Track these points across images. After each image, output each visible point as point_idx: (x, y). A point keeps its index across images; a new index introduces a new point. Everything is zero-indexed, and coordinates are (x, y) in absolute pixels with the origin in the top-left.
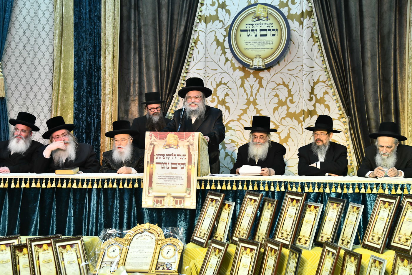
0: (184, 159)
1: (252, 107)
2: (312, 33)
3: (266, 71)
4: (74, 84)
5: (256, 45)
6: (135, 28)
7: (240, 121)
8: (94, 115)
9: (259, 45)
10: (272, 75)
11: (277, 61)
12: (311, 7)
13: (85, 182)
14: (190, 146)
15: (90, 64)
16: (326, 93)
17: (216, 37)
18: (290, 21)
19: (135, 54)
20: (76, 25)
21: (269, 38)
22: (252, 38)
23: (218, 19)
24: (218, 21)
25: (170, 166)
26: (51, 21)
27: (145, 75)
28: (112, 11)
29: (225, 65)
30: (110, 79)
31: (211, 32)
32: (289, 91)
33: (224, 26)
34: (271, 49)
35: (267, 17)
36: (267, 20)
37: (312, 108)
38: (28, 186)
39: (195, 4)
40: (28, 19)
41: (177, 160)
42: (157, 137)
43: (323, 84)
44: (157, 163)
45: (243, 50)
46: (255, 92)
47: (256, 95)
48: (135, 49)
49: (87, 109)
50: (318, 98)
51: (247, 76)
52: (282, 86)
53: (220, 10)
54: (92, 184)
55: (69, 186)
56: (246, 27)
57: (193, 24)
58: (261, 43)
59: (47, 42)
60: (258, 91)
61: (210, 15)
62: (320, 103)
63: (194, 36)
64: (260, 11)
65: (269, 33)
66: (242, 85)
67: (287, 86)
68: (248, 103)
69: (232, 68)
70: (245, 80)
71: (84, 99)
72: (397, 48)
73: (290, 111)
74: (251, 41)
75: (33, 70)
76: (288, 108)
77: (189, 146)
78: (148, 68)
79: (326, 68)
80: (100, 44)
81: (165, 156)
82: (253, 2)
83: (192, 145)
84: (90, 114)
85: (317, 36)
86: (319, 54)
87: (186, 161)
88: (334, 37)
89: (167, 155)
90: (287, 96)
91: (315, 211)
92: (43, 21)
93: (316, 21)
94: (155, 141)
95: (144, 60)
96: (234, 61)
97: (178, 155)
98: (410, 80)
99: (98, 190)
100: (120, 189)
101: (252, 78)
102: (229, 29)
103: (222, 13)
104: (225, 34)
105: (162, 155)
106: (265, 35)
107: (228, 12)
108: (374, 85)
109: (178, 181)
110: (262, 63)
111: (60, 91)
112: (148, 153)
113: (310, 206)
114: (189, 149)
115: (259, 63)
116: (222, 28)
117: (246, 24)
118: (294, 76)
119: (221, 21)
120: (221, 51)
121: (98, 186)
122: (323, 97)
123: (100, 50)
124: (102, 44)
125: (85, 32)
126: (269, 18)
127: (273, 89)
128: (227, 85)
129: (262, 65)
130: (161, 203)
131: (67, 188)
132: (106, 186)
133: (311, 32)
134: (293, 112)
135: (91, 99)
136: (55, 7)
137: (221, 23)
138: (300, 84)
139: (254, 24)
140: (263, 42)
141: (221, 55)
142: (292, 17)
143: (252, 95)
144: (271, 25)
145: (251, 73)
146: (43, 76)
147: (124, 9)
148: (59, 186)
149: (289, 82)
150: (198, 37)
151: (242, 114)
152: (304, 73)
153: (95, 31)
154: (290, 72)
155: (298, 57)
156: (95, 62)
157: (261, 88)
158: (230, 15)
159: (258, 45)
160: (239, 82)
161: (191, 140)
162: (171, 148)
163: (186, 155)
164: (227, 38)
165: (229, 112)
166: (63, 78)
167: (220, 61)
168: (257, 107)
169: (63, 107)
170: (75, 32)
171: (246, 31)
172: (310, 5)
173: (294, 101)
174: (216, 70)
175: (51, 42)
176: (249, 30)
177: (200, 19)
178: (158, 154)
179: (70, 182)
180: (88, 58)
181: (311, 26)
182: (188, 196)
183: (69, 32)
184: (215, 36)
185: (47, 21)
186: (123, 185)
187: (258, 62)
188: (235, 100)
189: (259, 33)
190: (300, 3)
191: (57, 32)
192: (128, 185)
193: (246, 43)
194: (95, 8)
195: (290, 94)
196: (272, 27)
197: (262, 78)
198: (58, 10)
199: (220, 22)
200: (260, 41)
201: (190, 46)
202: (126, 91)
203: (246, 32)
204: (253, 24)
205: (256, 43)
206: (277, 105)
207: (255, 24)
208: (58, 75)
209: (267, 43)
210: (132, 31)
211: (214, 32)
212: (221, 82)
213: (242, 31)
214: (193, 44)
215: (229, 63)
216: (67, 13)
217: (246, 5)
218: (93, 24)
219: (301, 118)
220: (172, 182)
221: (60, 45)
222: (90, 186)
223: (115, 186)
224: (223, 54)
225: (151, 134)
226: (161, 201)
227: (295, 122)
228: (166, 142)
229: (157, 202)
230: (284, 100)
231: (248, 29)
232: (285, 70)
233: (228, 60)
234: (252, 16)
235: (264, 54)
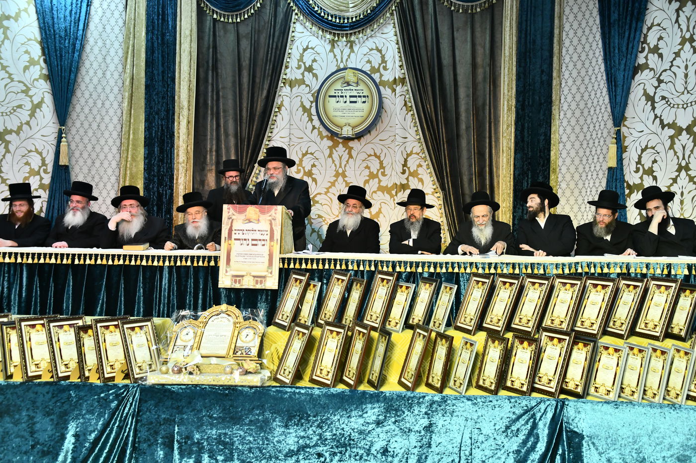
0: (265, 234)
1: (340, 179)
2: (405, 102)
3: (356, 141)
4: (145, 152)
6: (213, 91)
7: (328, 194)
8: (166, 186)
9: (349, 112)
10: (363, 145)
11: (368, 130)
12: (404, 74)
13: (156, 259)
15: (162, 130)
16: (420, 166)
17: (302, 103)
18: (381, 88)
19: (212, 119)
20: (147, 87)
21: (359, 105)
22: (341, 104)
23: (305, 84)
24: (305, 86)
25: (250, 242)
26: (120, 83)
27: (223, 142)
28: (188, 72)
29: (312, 133)
30: (185, 146)
31: (297, 97)
32: (381, 163)
33: (311, 91)
34: (361, 117)
35: (357, 83)
36: (358, 86)
37: (405, 182)
38: (93, 262)
39: (279, 67)
40: (95, 81)
41: (257, 236)
42: (236, 211)
43: (416, 156)
44: (235, 239)
45: (331, 117)
46: (343, 163)
47: (345, 166)
48: (212, 114)
49: (158, 178)
50: (412, 171)
51: (335, 145)
52: (373, 158)
53: (306, 73)
54: (164, 262)
55: (138, 263)
56: (335, 93)
57: (277, 88)
58: (351, 110)
59: (116, 105)
60: (347, 162)
61: (296, 78)
62: (414, 177)
63: (278, 101)
64: (350, 76)
65: (359, 99)
66: (330, 156)
67: (378, 157)
68: (337, 175)
69: (319, 136)
70: (334, 150)
71: (155, 168)
72: (492, 120)
73: (382, 184)
74: (340, 108)
75: (99, 135)
76: (380, 181)
77: (271, 221)
78: (227, 135)
79: (420, 139)
80: (174, 108)
81: (245, 232)
82: (342, 66)
83: (274, 220)
84: (162, 185)
85: (410, 105)
86: (412, 124)
87: (268, 238)
88: (428, 106)
89: (247, 230)
90: (379, 168)
91: (407, 292)
92: (112, 82)
93: (410, 89)
94: (234, 215)
95: (222, 126)
96: (322, 129)
97: (259, 231)
98: (505, 155)
99: (170, 267)
100: (194, 267)
101: (341, 148)
102: (316, 95)
103: (308, 77)
104: (312, 99)
105: (241, 230)
106: (355, 102)
107: (315, 75)
108: (469, 158)
109: (259, 259)
110: (351, 132)
111: (129, 159)
112: (225, 227)
113: (401, 287)
114: (271, 224)
116: (309, 93)
117: (335, 90)
118: (387, 146)
119: (307, 86)
120: (308, 118)
121: (170, 263)
122: (417, 170)
123: (174, 114)
124: (176, 107)
125: (157, 94)
126: (359, 83)
127: (363, 161)
128: (314, 155)
129: (351, 134)
130: (239, 283)
131: (136, 266)
132: (178, 264)
133: (404, 100)
134: (385, 185)
135: (163, 168)
136: (124, 68)
137: (308, 88)
138: (393, 155)
139: (343, 90)
140: (353, 109)
141: (307, 122)
142: (384, 83)
143: (340, 166)
144: (362, 92)
145: (340, 143)
146: (110, 142)
147: (201, 70)
148: (127, 262)
149: (380, 154)
150: (282, 102)
151: (330, 187)
152: (397, 144)
153: (169, 93)
154: (381, 143)
155: (390, 127)
156: (167, 128)
157: (350, 159)
158: (317, 79)
159: (347, 112)
160: (327, 152)
161: (274, 215)
162: (251, 223)
163: (267, 231)
164: (314, 104)
165: (316, 184)
166: (133, 145)
167: (306, 129)
168: (346, 179)
169: (132, 177)
170: (146, 94)
171: (335, 96)
172: (403, 71)
173: (386, 173)
174: (302, 138)
175: (120, 105)
176: (338, 96)
177: (284, 83)
178: (236, 229)
179: (139, 258)
180: (160, 123)
181: (403, 93)
182: (270, 275)
183: (140, 94)
184: (301, 101)
185: (116, 82)
186: (198, 263)
187: (348, 130)
188: (323, 172)
189: (348, 100)
190: (393, 69)
191: (127, 94)
192: (203, 263)
193: (335, 110)
194: (169, 68)
195: (382, 167)
197: (352, 148)
198: (128, 71)
200: (351, 108)
201: (273, 112)
202: (202, 160)
203: (334, 98)
205: (346, 110)
206: (368, 178)
207: (345, 90)
208: (126, 141)
209: (357, 110)
210: (210, 94)
211: (300, 98)
212: (307, 151)
213: (330, 96)
214: (277, 110)
215: (316, 131)
216: (138, 74)
217: (335, 69)
218: (166, 86)
219: (394, 192)
220: (252, 260)
221: (129, 108)
222: (161, 264)
223: (189, 263)
224: (309, 122)
226: (240, 280)
227: (387, 196)
228: (246, 216)
229: (235, 282)
230: (375, 173)
231: (337, 94)
232: (377, 140)
233: (316, 128)
234: (342, 80)
235: (354, 121)
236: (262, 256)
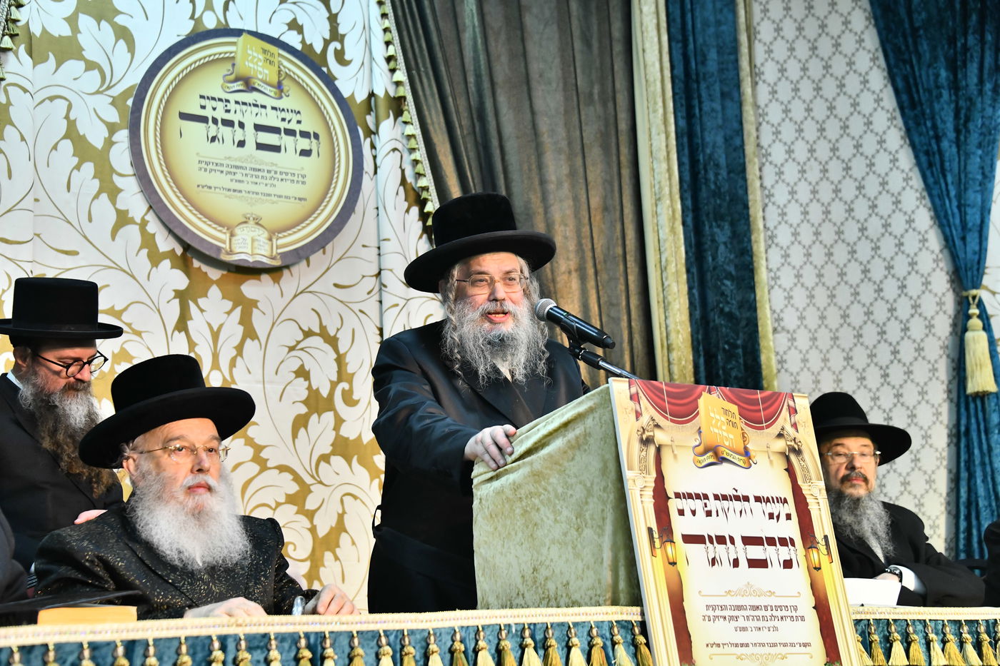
0: (783, 517)
2: (403, 171)
5: (244, 178)
9: (254, 180)
10: (288, 295)
14: (793, 458)
17: (72, 125)
21: (288, 159)
22: (225, 150)
23: (81, 58)
24: (82, 65)
25: (742, 552)
29: (113, 238)
31: (52, 99)
33: (109, 88)
34: (300, 199)
35: (279, 86)
36: (281, 97)
41: (758, 522)
42: (661, 409)
44: (688, 539)
51: (198, 290)
52: (316, 341)
53: (85, 21)
56: (203, 107)
58: (260, 174)
61: (44, 31)
64: (252, 59)
65: (286, 141)
66: (182, 325)
67: (333, 341)
69: (145, 251)
73: (344, 432)
74: (225, 162)
76: (339, 421)
77: (788, 459)
81: (712, 505)
82: (210, 22)
83: (796, 452)
87: (791, 529)
89: (716, 497)
90: (334, 378)
93: (418, 133)
94: (657, 426)
96: (154, 226)
97: (758, 499)
101: (216, 300)
102: (130, 102)
103: (94, 36)
104: (113, 116)
105: (698, 496)
106: (276, 149)
107: (124, 34)
110: (267, 247)
112: (640, 483)
114: (790, 470)
115: (256, 244)
116: (98, 92)
117: (202, 97)
118: (356, 307)
119: (91, 66)
120: (96, 182)
126: (285, 88)
127: (292, 349)
128: (126, 317)
129: (267, 253)
133: (401, 167)
134: (352, 437)
137: (96, 73)
139: (232, 102)
140: (269, 172)
141: (96, 197)
143: (216, 365)
144: (295, 118)
145: (212, 282)
149: (338, 330)
150: (5, 109)
152: (388, 301)
154: (341, 294)
155: (364, 246)
157: (248, 341)
158: (132, 49)
159: (249, 179)
160: (172, 311)
162: (725, 465)
163: (785, 501)
164: (123, 136)
167: (90, 220)
171: (203, 119)
172: (396, 76)
174: (75, 253)
176: (215, 121)
178: (680, 491)
181: (399, 146)
184: (67, 117)
187: (253, 240)
189: (250, 136)
190: (363, 63)
193: (203, 165)
195: (343, 372)
196: (299, 122)
197: (254, 303)
199: (87, 69)
200: (258, 167)
203: (202, 125)
204: (227, 101)
205: (244, 172)
206: (303, 410)
207: (237, 102)
209: (284, 176)
211: (62, 105)
213: (184, 116)
215: (132, 232)
217: (186, 28)
220: (767, 637)
224: (104, 197)
225: (634, 390)
228: (699, 432)
230: (325, 392)
231: (208, 113)
232: (325, 285)
233: (132, 221)
234: (224, 69)
235: (276, 212)
236: (789, 613)
